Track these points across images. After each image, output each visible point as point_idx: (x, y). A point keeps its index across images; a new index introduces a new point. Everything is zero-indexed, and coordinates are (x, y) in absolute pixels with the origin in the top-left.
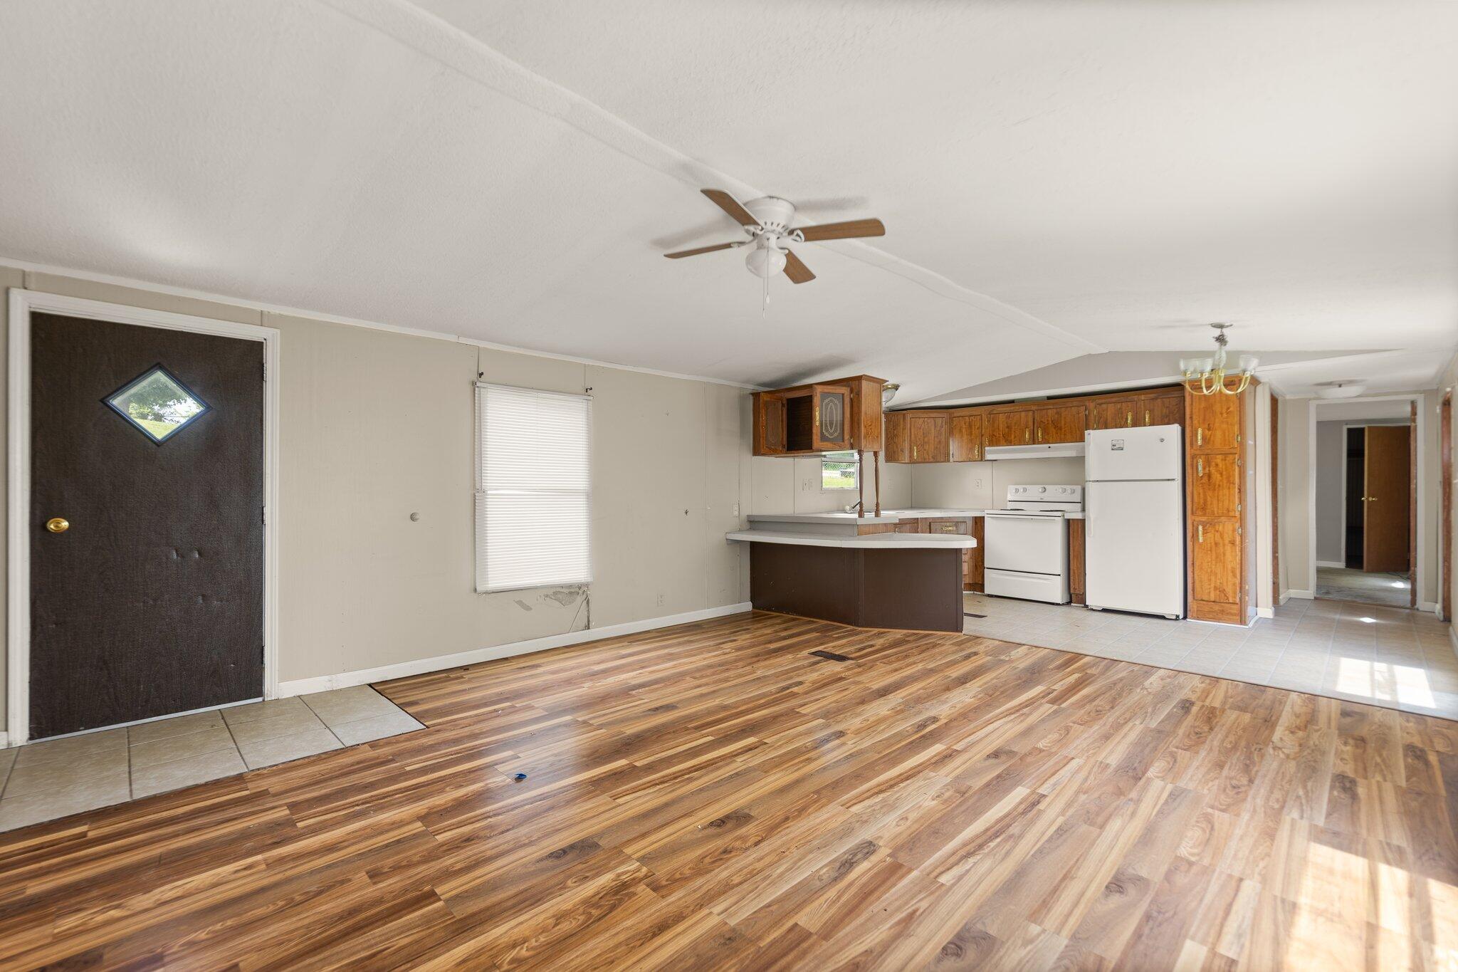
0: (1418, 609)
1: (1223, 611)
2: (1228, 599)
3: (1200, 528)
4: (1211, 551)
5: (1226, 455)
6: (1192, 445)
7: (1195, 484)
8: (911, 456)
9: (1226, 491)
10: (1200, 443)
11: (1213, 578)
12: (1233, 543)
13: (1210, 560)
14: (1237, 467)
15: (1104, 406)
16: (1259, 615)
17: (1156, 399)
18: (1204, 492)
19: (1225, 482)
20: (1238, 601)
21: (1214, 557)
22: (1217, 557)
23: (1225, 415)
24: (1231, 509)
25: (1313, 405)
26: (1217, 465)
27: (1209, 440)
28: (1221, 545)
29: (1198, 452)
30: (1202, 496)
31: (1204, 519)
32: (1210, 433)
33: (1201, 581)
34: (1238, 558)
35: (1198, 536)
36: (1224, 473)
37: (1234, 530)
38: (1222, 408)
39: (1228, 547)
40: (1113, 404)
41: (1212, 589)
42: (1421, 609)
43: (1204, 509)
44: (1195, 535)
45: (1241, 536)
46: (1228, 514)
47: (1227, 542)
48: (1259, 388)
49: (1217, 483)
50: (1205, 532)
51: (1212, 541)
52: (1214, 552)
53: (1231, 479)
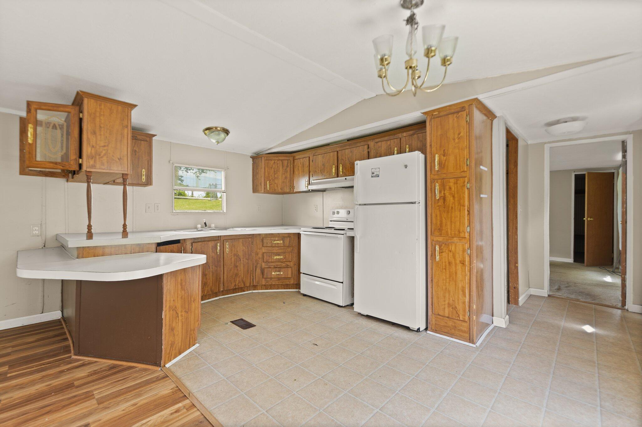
0: (627, 310)
1: (455, 327)
2: (459, 316)
3: (437, 248)
4: (445, 269)
5: (457, 178)
6: (431, 170)
7: (433, 206)
8: (265, 188)
9: (457, 213)
10: (437, 168)
11: (447, 295)
12: (463, 263)
13: (445, 278)
14: (466, 190)
15: (380, 143)
16: (495, 324)
17: (413, 134)
18: (441, 214)
19: (456, 204)
20: (467, 318)
21: (448, 276)
22: (450, 276)
23: (457, 140)
24: (461, 230)
25: (547, 147)
26: (450, 188)
27: (444, 165)
28: (453, 263)
29: (436, 177)
30: (438, 218)
31: (440, 239)
32: (445, 158)
33: (438, 298)
34: (467, 278)
35: (435, 255)
36: (456, 196)
37: (464, 251)
38: (454, 134)
39: (459, 267)
40: (385, 142)
41: (446, 306)
42: (630, 310)
43: (440, 230)
44: (434, 255)
45: (470, 257)
46: (459, 234)
47: (458, 262)
48: (495, 121)
49: (451, 205)
50: (441, 252)
51: (447, 261)
52: (448, 271)
53: (462, 201)
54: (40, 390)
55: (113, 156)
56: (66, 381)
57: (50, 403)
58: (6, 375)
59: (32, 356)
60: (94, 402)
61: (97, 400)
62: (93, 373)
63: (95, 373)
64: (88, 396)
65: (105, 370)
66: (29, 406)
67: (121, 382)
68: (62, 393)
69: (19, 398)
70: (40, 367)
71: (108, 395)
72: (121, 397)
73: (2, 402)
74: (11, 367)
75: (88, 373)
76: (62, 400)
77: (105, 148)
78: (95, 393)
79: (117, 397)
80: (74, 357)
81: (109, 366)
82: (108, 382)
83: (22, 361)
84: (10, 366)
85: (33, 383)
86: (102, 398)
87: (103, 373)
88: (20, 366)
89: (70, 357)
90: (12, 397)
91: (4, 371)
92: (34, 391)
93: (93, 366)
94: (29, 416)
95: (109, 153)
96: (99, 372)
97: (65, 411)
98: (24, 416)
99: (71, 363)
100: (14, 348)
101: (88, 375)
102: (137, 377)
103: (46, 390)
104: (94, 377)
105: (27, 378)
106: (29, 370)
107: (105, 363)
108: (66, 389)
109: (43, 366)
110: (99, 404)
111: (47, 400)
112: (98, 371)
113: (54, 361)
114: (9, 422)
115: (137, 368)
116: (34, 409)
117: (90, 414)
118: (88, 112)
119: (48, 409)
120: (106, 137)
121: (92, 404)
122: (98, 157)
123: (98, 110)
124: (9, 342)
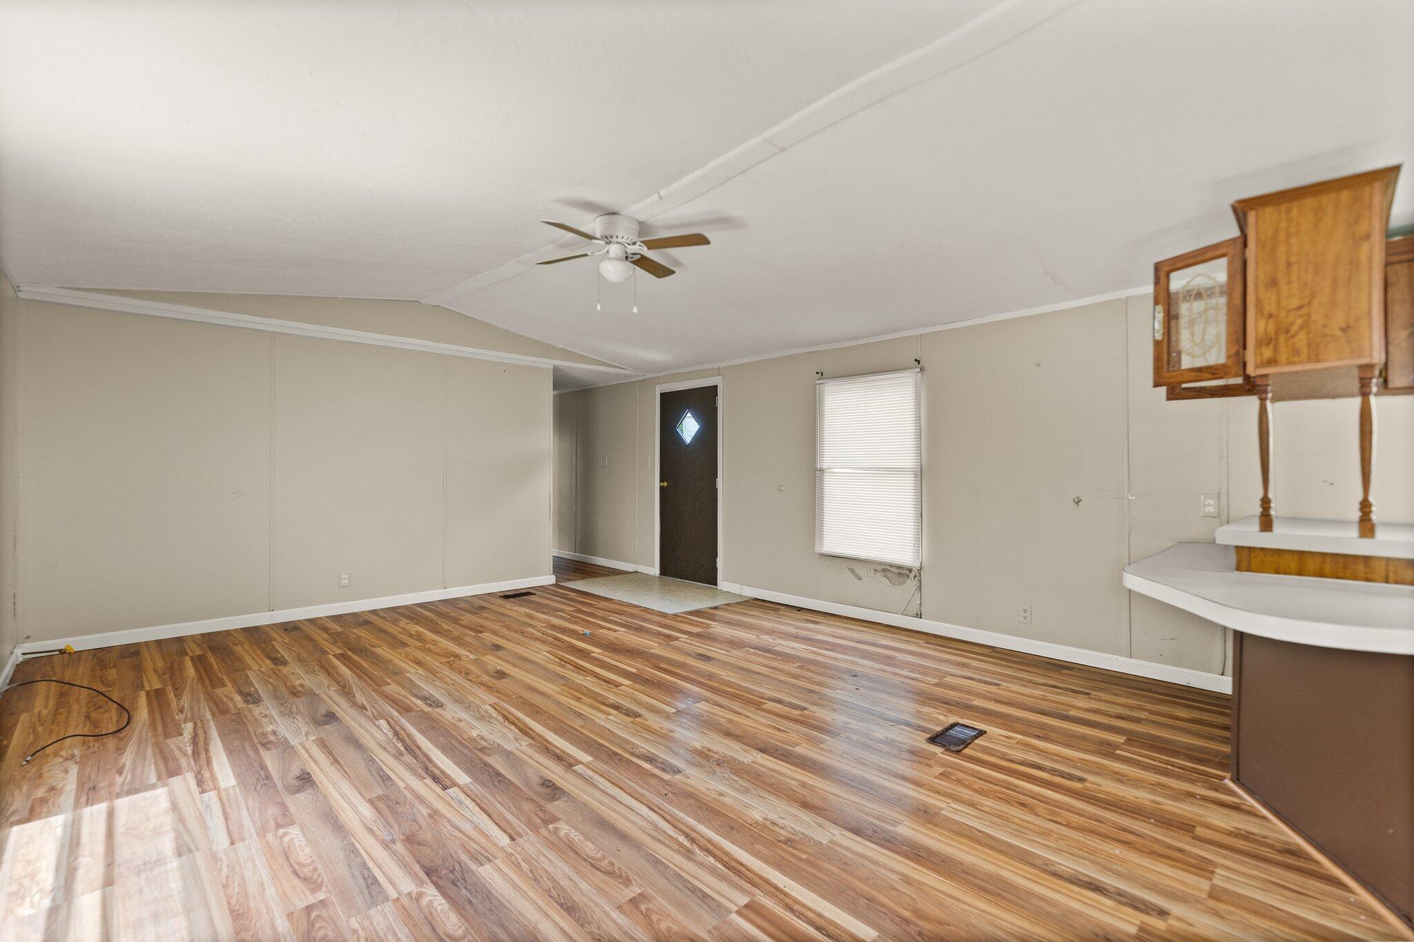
54: (1141, 801)
55: (1325, 326)
56: (1187, 814)
57: (1139, 831)
58: (1115, 750)
59: (1167, 741)
60: (1205, 885)
61: (1213, 887)
62: (1242, 835)
63: (1248, 837)
64: (1203, 868)
65: (1272, 847)
66: (1110, 813)
67: (1288, 893)
68: (1166, 828)
69: (1107, 793)
70: (1164, 766)
71: (1239, 896)
72: (1263, 921)
73: (1086, 784)
74: (1129, 741)
75: (1235, 828)
76: (1158, 841)
77: (1304, 311)
78: (1218, 871)
79: (1255, 913)
80: (1228, 783)
81: (1287, 843)
82: (1260, 871)
83: (1149, 742)
84: (1128, 739)
85: (1138, 783)
86: (1224, 890)
87: (1262, 848)
88: (1140, 747)
89: (1222, 778)
90: (1100, 786)
91: (1115, 741)
92: (1130, 797)
93: (1250, 822)
94: (1102, 828)
95: (1315, 322)
96: (1255, 841)
97: (1148, 861)
98: (1097, 823)
99: (1216, 790)
100: (1151, 716)
101: (1231, 832)
102: (1337, 914)
103: (1147, 806)
104: (1240, 844)
105: (1135, 770)
106: (1147, 760)
107: (1281, 832)
108: (1176, 828)
109: (1170, 767)
110: (1211, 896)
111: (1138, 823)
112: (1256, 837)
113: (1192, 770)
114: (1077, 816)
115: (1353, 896)
116: (1114, 823)
117: (1183, 899)
118: (1257, 241)
119: (1130, 837)
120: (1306, 284)
121: (1199, 885)
122: (1282, 338)
123: (1283, 225)
124: (1151, 703)
